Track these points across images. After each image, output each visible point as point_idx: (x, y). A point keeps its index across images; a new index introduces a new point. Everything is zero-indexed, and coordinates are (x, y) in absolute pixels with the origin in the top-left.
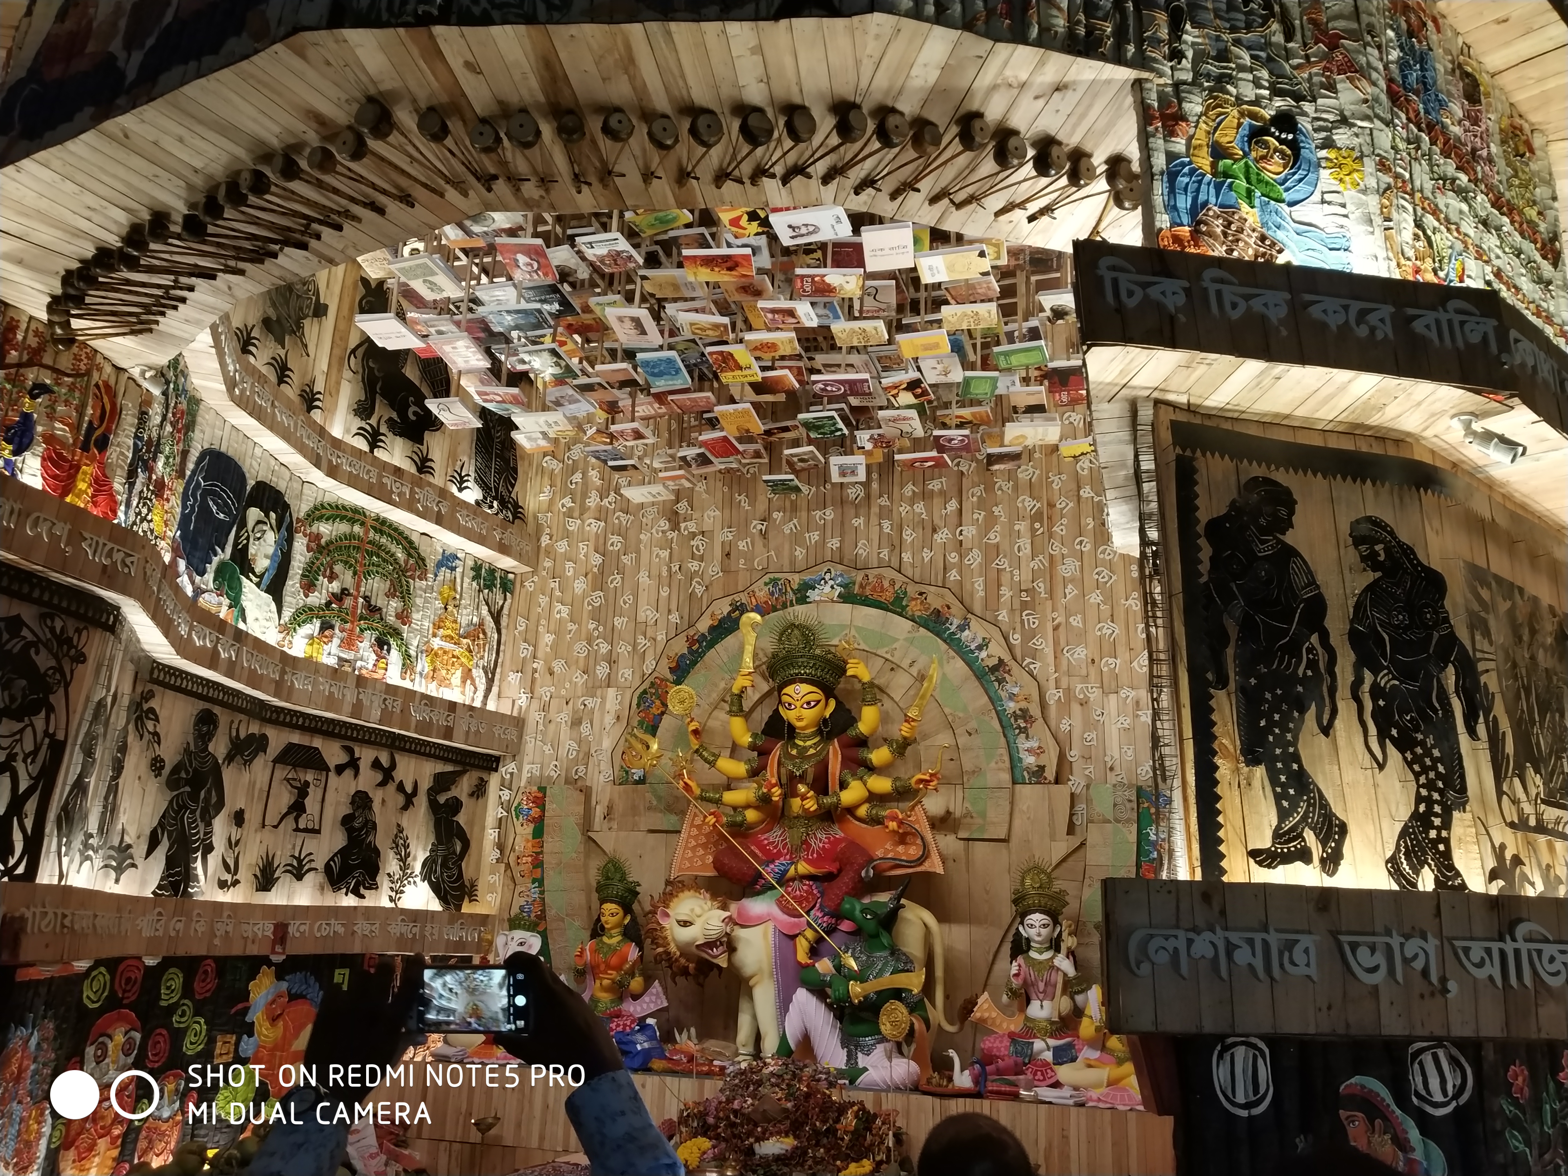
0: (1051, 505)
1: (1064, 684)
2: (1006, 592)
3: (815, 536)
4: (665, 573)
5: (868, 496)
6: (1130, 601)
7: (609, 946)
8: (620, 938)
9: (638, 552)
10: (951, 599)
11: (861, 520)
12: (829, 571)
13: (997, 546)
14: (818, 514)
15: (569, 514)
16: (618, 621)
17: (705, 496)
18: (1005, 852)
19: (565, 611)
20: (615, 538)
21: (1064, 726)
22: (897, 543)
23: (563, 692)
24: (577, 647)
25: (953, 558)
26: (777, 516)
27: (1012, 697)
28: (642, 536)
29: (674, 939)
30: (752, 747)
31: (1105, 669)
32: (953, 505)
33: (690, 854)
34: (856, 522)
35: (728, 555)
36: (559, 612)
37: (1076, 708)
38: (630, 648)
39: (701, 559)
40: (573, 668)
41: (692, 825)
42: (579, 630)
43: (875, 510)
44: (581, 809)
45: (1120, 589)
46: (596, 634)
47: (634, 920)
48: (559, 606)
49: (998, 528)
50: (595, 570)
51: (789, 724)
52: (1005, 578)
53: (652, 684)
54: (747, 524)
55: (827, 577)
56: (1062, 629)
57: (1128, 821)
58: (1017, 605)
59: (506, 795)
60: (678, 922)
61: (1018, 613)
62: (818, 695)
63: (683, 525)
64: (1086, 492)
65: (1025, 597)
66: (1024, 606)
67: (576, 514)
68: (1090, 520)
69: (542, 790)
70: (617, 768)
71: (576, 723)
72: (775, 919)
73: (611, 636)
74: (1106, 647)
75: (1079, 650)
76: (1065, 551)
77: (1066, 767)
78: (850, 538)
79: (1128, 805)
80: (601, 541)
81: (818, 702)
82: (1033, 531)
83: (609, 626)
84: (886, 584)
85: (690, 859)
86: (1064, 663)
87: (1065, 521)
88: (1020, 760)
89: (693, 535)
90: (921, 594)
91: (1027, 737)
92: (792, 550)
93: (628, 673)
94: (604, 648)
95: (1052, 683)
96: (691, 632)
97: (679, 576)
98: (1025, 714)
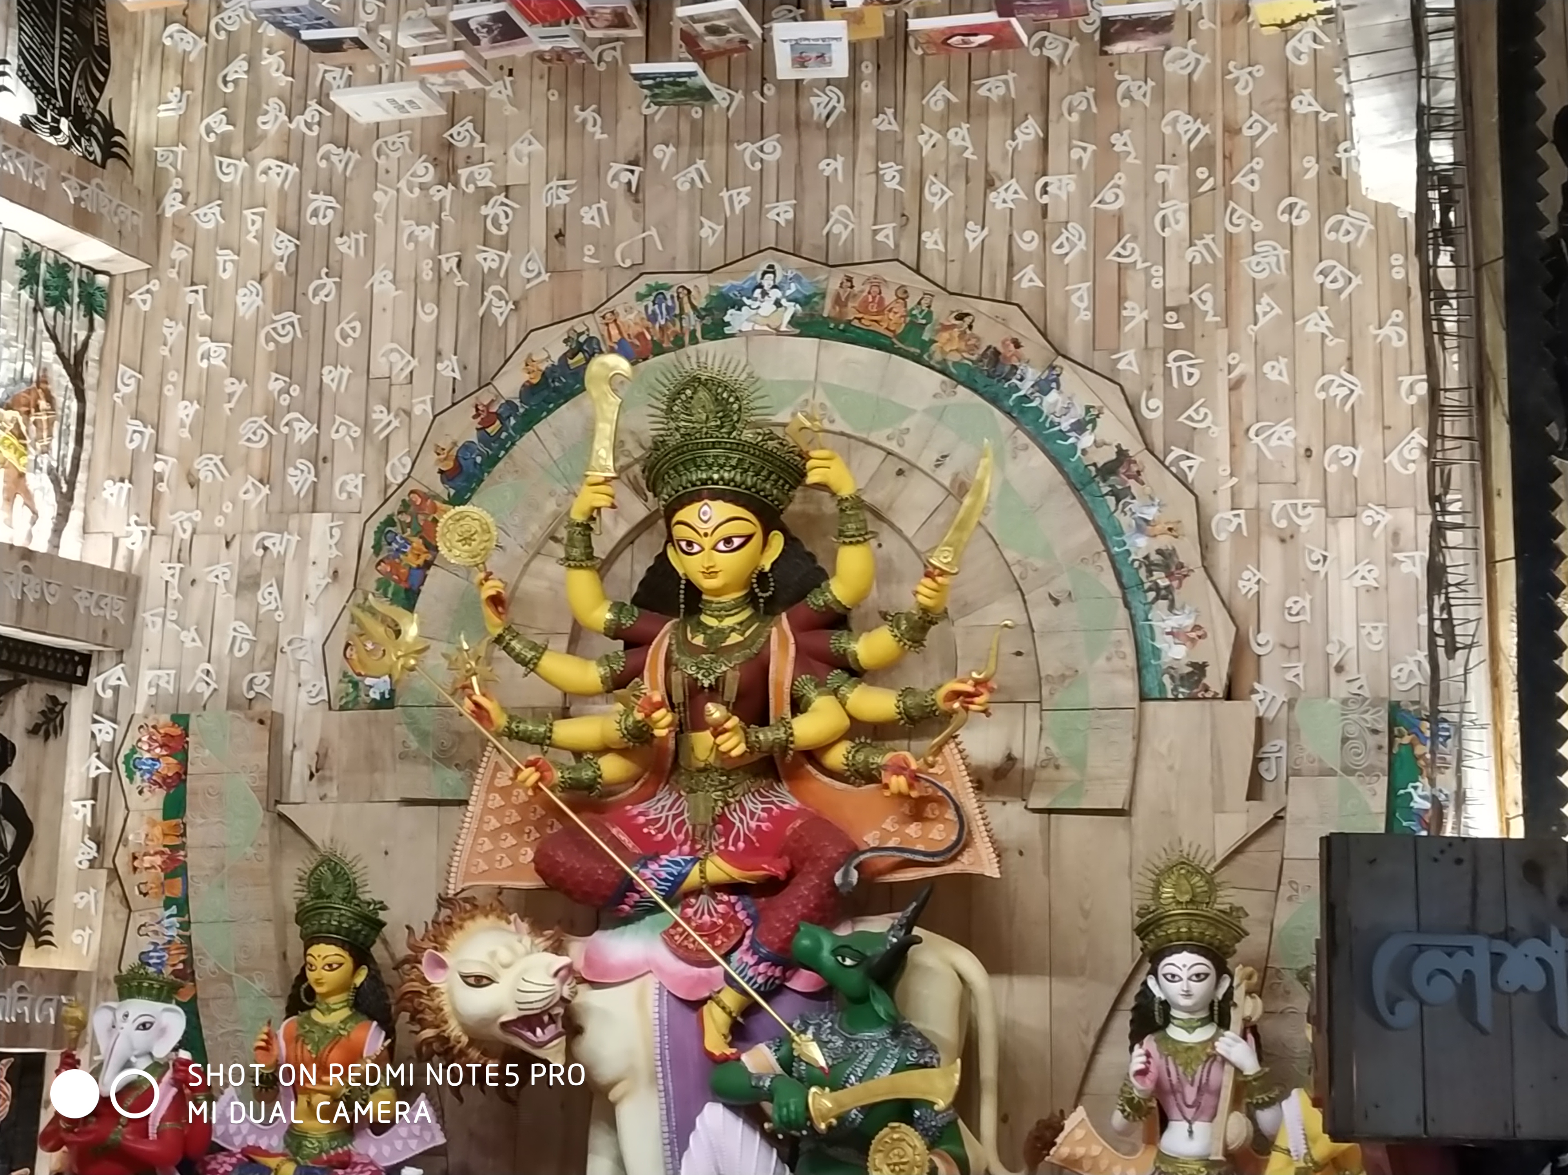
0: (1231, 131)
1: (1248, 500)
2: (1135, 313)
3: (742, 197)
4: (427, 275)
5: (853, 112)
6: (1388, 330)
7: (325, 1028)
8: (346, 1012)
9: (370, 229)
10: (1022, 328)
11: (839, 163)
12: (771, 269)
13: (1119, 217)
14: (748, 149)
15: (223, 147)
16: (330, 375)
17: (510, 110)
18: (1121, 835)
19: (218, 354)
20: (320, 201)
21: (1247, 585)
22: (912, 210)
23: (219, 522)
24: (246, 429)
25: (1029, 241)
26: (662, 153)
27: (1143, 526)
28: (378, 196)
29: (456, 1013)
30: (614, 632)
31: (1332, 469)
32: (1029, 131)
33: (488, 846)
34: (827, 167)
35: (560, 235)
36: (206, 356)
37: (1271, 547)
38: (357, 432)
39: (504, 244)
40: (240, 471)
41: (491, 788)
42: (250, 393)
43: (867, 140)
44: (261, 759)
45: (1368, 306)
46: (285, 400)
47: (374, 976)
48: (206, 344)
49: (1120, 178)
50: (281, 267)
51: (689, 583)
52: (1134, 284)
53: (405, 506)
54: (599, 172)
55: (768, 281)
56: (1247, 389)
57: (1370, 771)
58: (1157, 339)
59: (105, 732)
60: (464, 977)
61: (1158, 356)
62: (749, 524)
63: (463, 173)
64: (1304, 103)
65: (1173, 323)
66: (1172, 340)
67: (237, 148)
68: (1310, 162)
69: (181, 720)
70: (334, 677)
71: (247, 584)
72: (660, 970)
73: (317, 405)
74: (1336, 425)
75: (1280, 429)
76: (1258, 226)
77: (1249, 666)
78: (814, 200)
79: (1372, 740)
80: (292, 206)
81: (749, 538)
82: (1193, 184)
83: (313, 385)
84: (889, 297)
85: (487, 856)
86: (1250, 457)
87: (1258, 164)
88: (1157, 653)
89: (486, 195)
90: (961, 317)
91: (1171, 607)
92: (695, 226)
93: (354, 482)
94: (303, 431)
95: (1224, 499)
96: (485, 397)
97: (458, 281)
98: (1167, 562)
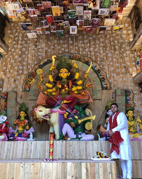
0: (106, 45)
1: (110, 73)
2: (99, 59)
3: (63, 49)
4: (34, 55)
5: (73, 43)
6: (121, 60)
7: (22, 120)
8: (24, 118)
9: (28, 51)
10: (89, 59)
12: (66, 54)
13: (97, 51)
14: (64, 45)
15: (15, 44)
16: (24, 63)
17: (42, 42)
18: (101, 102)
19: (13, 61)
20: (24, 49)
21: (110, 81)
22: (78, 51)
25: (89, 53)
26: (56, 46)
27: (101, 75)
28: (29, 48)
31: (117, 71)
32: (89, 45)
33: (40, 101)
34: (71, 47)
35: (46, 52)
37: (112, 78)
38: (26, 68)
39: (41, 53)
43: (74, 45)
45: (119, 58)
47: (27, 115)
49: (97, 48)
50: (20, 54)
51: (61, 77)
52: (99, 57)
53: (31, 74)
54: (50, 47)
55: (66, 55)
56: (109, 65)
57: (123, 95)
60: (39, 111)
61: (101, 62)
63: (37, 47)
64: (112, 43)
65: (102, 59)
68: (113, 47)
69: (7, 93)
70: (23, 89)
71: (15, 81)
73: (23, 65)
74: (117, 68)
75: (112, 68)
76: (109, 52)
78: (70, 50)
80: (21, 49)
81: (67, 72)
82: (103, 49)
84: (77, 57)
86: (110, 70)
87: (109, 47)
88: (103, 86)
89: (40, 49)
90: (84, 58)
91: (104, 82)
92: (59, 52)
93: (26, 72)
94: (21, 68)
95: (108, 74)
96: (39, 64)
97: (37, 55)
98: (103, 78)
